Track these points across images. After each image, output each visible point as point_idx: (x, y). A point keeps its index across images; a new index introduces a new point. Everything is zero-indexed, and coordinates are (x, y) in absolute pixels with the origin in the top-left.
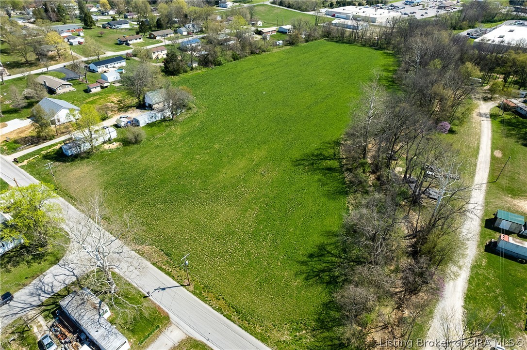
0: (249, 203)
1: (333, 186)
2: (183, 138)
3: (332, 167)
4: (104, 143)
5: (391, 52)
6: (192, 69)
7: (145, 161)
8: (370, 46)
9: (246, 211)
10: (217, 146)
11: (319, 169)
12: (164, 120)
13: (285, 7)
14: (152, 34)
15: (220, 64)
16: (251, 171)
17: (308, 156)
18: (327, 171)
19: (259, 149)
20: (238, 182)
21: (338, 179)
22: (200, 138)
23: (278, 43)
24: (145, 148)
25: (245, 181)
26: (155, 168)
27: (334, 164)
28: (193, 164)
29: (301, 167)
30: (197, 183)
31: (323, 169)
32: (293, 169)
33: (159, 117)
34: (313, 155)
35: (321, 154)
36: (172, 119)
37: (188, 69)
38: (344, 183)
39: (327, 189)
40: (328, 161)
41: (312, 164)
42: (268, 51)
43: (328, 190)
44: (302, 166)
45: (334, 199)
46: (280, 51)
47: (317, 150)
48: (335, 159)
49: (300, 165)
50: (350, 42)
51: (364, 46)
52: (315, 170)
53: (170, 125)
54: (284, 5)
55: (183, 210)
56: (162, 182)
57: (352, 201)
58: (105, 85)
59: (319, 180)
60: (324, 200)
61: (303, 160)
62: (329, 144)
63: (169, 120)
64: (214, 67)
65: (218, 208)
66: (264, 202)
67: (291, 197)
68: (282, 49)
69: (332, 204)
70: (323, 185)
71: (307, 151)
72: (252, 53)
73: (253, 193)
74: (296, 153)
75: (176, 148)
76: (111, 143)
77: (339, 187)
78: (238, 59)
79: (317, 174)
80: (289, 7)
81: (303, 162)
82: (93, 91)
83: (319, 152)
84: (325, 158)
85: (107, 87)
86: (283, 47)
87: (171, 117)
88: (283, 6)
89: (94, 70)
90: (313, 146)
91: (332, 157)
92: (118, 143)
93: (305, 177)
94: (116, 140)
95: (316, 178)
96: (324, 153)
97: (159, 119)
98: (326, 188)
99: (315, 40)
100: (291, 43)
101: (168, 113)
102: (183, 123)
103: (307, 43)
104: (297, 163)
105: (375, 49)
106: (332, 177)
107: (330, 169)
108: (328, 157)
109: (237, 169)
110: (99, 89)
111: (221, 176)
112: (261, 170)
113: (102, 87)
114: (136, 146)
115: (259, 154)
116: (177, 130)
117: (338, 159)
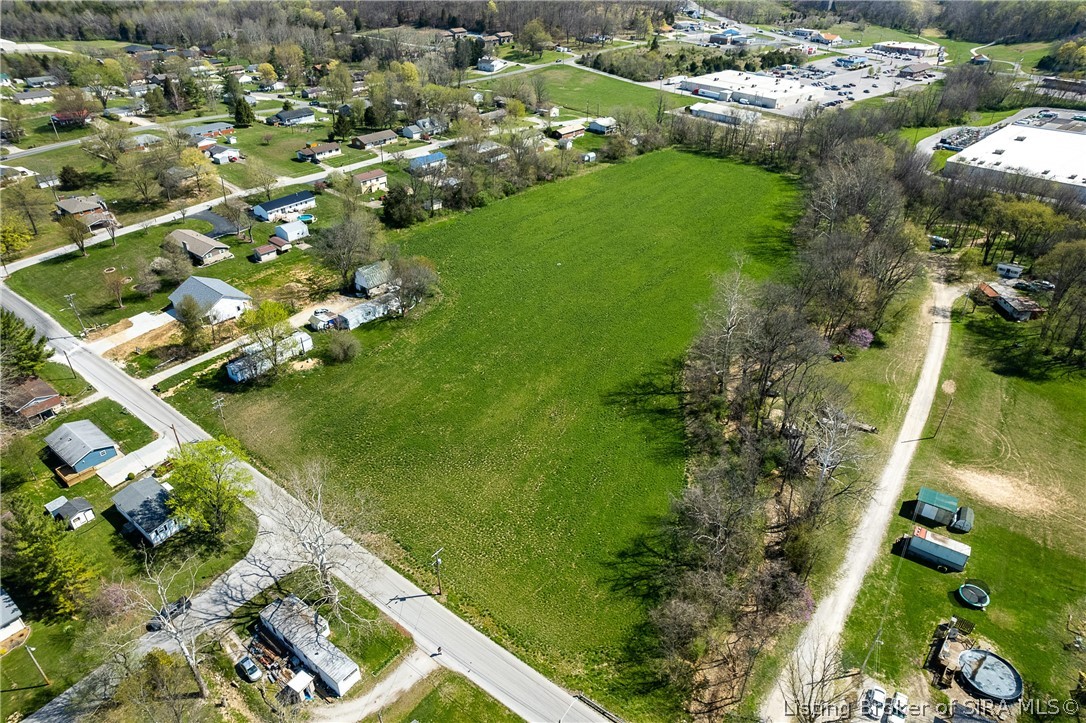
0: (530, 468)
1: (665, 441)
2: (421, 352)
3: (666, 407)
4: (293, 359)
5: (796, 177)
6: (432, 214)
7: (362, 393)
8: (759, 164)
9: (525, 481)
10: (477, 367)
11: (645, 411)
12: (388, 317)
13: (605, 71)
14: (359, 140)
15: (481, 204)
16: (534, 412)
17: (629, 387)
18: (657, 415)
19: (548, 372)
20: (513, 432)
21: (675, 430)
22: (449, 351)
23: (586, 158)
24: (361, 369)
25: (524, 430)
26: (380, 405)
27: (669, 401)
28: (439, 400)
29: (616, 407)
30: (447, 432)
31: (652, 411)
32: (602, 410)
33: (380, 312)
34: (637, 386)
35: (650, 384)
36: (402, 316)
37: (426, 215)
38: (684, 436)
39: (655, 446)
40: (661, 396)
41: (635, 402)
42: (568, 175)
43: (657, 449)
44: (617, 405)
45: (666, 464)
46: (590, 172)
47: (644, 375)
48: (674, 393)
49: (613, 402)
50: (722, 154)
51: (746, 162)
52: (638, 413)
53: (399, 327)
54: (603, 68)
55: (427, 477)
56: (391, 430)
57: (694, 468)
58: (283, 248)
59: (644, 431)
60: (649, 464)
61: (619, 394)
62: (666, 364)
63: (397, 317)
64: (470, 210)
65: (481, 475)
66: (553, 466)
67: (597, 460)
68: (594, 169)
69: (661, 472)
70: (649, 439)
71: (627, 378)
72: (540, 179)
73: (535, 450)
74: (609, 383)
75: (411, 371)
76: (303, 360)
77: (674, 443)
78: (513, 193)
79: (641, 420)
80: (612, 72)
81: (618, 398)
82: (265, 259)
83: (648, 381)
84: (657, 392)
85: (286, 251)
86: (596, 165)
87: (400, 312)
88: (599, 69)
89: (261, 216)
90: (638, 368)
91: (669, 389)
92: (316, 360)
93: (621, 425)
94: (312, 355)
95: (639, 426)
96: (655, 381)
97: (381, 315)
98: (653, 444)
99: (657, 149)
100: (611, 157)
101: (395, 305)
102: (421, 323)
103: (641, 156)
104: (609, 399)
105: (767, 170)
106: (665, 425)
107: (663, 412)
108: (662, 389)
109: (511, 408)
110: (273, 256)
111: (486, 420)
112: (550, 410)
113: (279, 252)
114: (345, 367)
115: (547, 383)
116: (411, 337)
117: (678, 393)
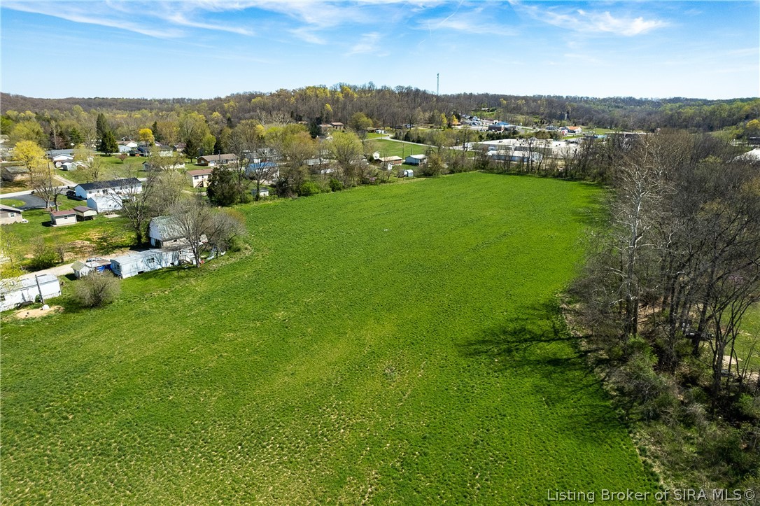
6: (257, 198)
12: (180, 267)
13: (413, 141)
14: (203, 159)
15: (307, 193)
17: (493, 334)
18: (550, 368)
23: (406, 173)
24: (114, 316)
28: (213, 352)
29: (483, 358)
30: (212, 398)
31: (539, 362)
33: (168, 260)
35: (523, 330)
36: (196, 267)
37: (251, 197)
40: (545, 344)
41: (509, 351)
42: (390, 182)
43: (571, 417)
44: (484, 356)
46: (410, 183)
47: (511, 321)
51: (545, 176)
58: (87, 214)
62: (535, 309)
63: (189, 268)
64: (296, 197)
68: (412, 181)
71: (489, 324)
72: (364, 182)
79: (526, 375)
80: (419, 142)
86: (413, 178)
87: (195, 263)
88: (409, 141)
89: (81, 197)
94: (51, 302)
97: (169, 265)
99: (465, 171)
100: (427, 174)
102: (218, 273)
106: (567, 380)
107: (555, 362)
108: (543, 335)
